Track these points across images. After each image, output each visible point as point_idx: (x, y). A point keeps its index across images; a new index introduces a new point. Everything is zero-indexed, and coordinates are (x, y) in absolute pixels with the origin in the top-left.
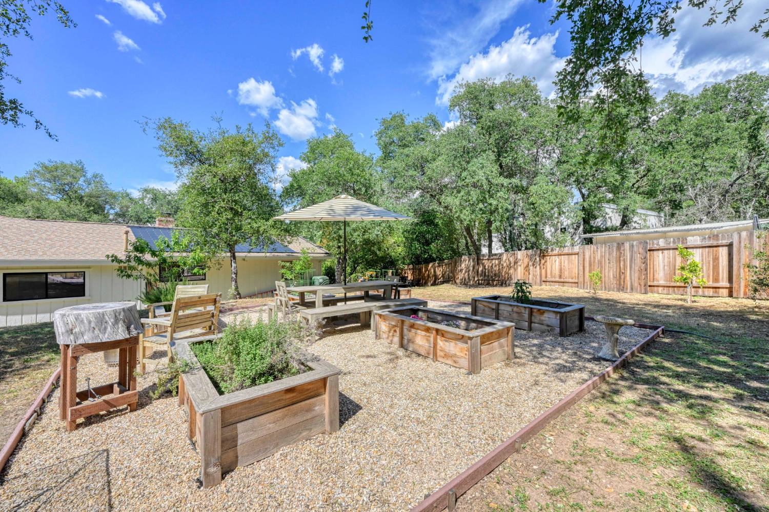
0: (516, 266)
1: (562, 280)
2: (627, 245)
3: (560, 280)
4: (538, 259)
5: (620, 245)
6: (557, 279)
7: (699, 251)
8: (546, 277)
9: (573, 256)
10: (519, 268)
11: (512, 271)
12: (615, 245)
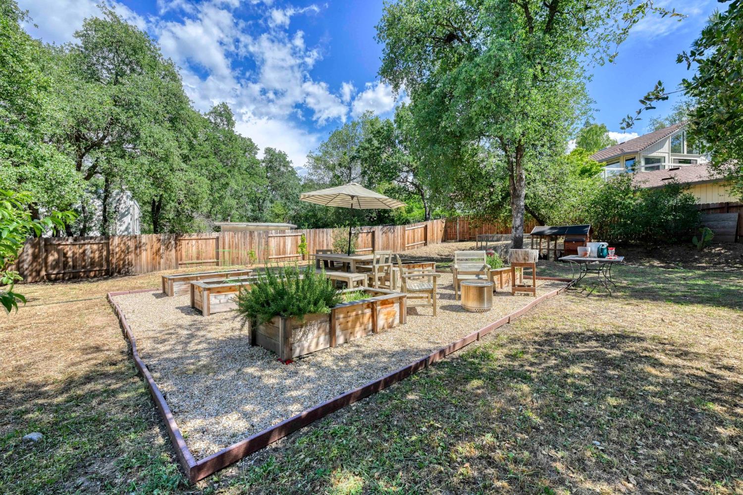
0: (138, 251)
1: (200, 261)
2: (256, 233)
3: (198, 261)
4: (173, 242)
5: (251, 233)
6: (195, 261)
7: (290, 238)
8: (181, 260)
9: (211, 241)
10: (144, 254)
11: (131, 257)
12: (248, 232)
